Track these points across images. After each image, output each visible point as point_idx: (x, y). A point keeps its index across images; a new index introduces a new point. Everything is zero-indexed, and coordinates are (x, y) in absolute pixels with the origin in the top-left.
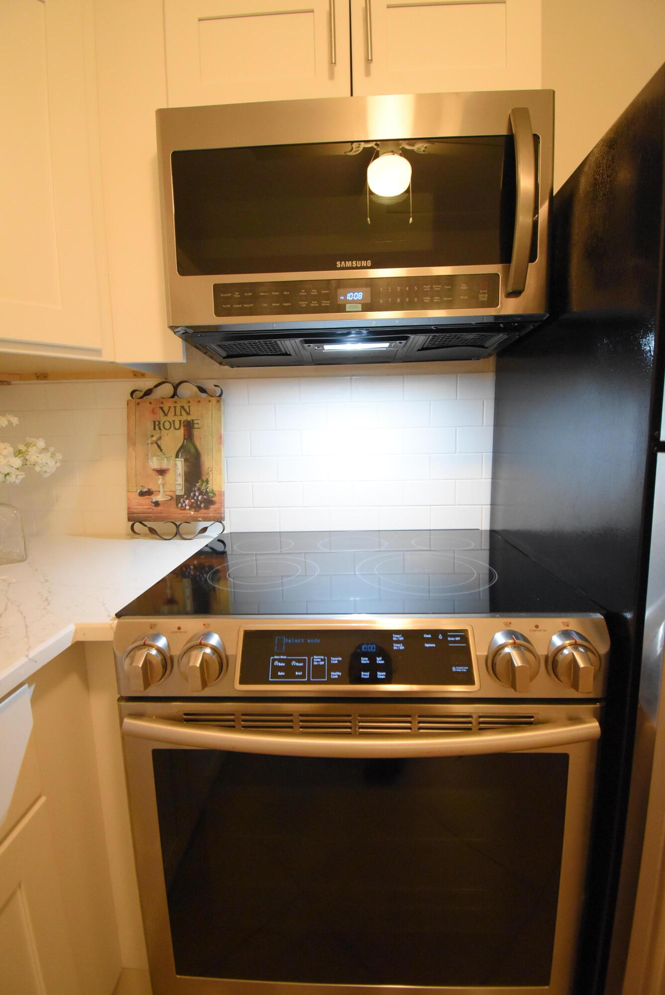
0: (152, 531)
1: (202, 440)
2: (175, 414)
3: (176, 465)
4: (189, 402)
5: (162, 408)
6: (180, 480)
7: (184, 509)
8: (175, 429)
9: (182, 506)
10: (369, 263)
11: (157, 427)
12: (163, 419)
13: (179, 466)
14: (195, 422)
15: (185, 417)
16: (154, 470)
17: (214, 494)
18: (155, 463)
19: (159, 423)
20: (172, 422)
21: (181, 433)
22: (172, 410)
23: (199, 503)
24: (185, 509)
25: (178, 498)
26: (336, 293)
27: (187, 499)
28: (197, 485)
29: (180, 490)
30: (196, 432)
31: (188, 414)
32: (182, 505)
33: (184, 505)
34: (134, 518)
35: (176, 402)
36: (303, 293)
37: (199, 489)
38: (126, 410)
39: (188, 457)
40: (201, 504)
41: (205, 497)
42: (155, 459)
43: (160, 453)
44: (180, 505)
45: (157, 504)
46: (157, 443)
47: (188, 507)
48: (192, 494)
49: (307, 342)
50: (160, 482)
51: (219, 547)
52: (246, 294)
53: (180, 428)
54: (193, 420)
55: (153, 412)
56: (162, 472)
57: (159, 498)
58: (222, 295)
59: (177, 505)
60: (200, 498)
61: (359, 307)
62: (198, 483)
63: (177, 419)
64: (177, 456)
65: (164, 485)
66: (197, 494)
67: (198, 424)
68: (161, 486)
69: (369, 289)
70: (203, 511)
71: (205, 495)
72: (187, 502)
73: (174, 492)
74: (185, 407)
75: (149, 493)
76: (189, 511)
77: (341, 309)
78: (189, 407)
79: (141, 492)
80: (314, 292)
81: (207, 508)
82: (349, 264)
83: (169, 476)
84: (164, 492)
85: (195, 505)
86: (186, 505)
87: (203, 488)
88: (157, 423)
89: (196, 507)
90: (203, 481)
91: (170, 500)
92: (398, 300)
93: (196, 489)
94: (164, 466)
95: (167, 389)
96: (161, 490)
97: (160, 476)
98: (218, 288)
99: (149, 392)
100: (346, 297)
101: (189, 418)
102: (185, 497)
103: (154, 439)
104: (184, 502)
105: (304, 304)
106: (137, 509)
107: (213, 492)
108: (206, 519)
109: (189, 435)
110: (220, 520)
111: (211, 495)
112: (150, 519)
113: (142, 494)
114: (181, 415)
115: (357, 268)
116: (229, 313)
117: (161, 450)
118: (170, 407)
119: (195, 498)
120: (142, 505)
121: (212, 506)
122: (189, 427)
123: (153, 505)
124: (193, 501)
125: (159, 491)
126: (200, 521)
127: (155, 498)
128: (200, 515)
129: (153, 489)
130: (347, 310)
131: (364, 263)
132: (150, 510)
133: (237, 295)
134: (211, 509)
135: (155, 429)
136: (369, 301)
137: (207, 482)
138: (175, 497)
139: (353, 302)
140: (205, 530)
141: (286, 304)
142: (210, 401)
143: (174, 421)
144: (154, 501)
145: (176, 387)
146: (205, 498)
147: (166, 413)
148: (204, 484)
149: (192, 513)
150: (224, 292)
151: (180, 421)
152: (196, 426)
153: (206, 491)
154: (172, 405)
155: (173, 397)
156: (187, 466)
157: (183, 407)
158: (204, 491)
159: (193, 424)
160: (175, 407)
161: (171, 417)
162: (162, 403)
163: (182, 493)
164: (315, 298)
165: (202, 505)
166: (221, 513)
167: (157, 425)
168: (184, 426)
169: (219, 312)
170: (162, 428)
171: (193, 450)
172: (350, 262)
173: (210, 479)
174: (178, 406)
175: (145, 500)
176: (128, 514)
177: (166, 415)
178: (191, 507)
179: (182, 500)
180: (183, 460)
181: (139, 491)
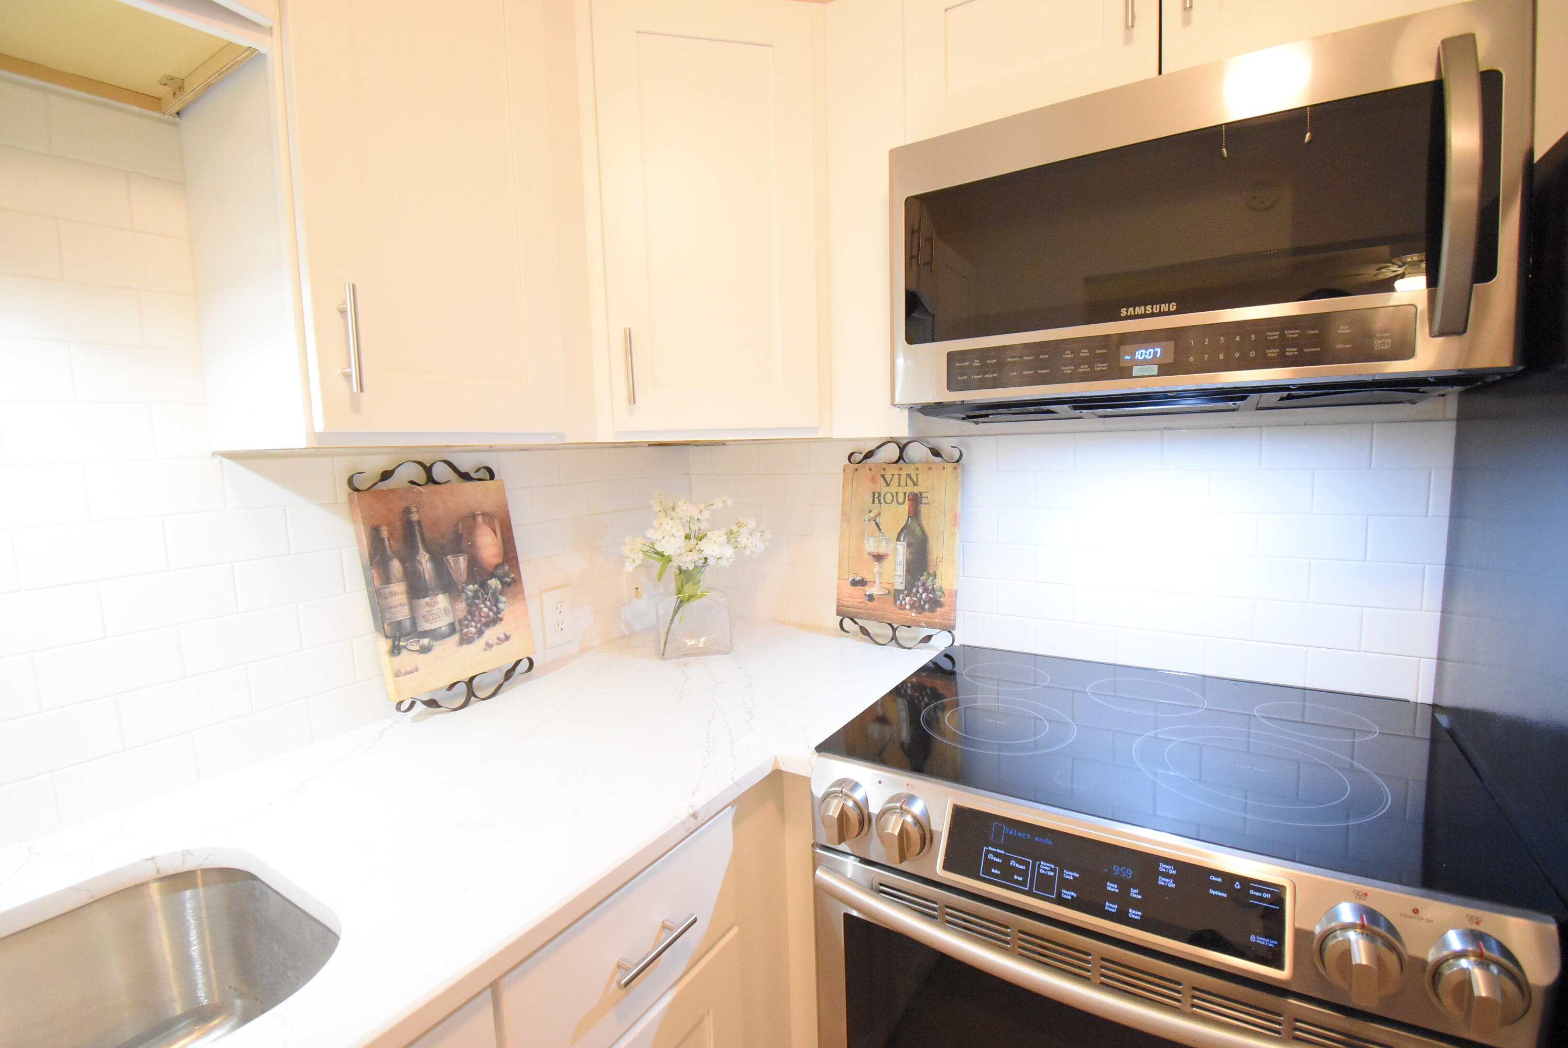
0: (864, 631)
1: (931, 519)
2: (899, 485)
3: (896, 550)
4: (917, 469)
5: (883, 476)
6: (901, 570)
7: (902, 608)
8: (898, 503)
9: (901, 605)
10: (1173, 307)
11: (876, 500)
12: (884, 490)
13: (900, 553)
14: (924, 495)
15: (910, 489)
16: (869, 554)
17: (943, 592)
18: (871, 546)
19: (880, 495)
20: (895, 495)
21: (905, 509)
22: (896, 478)
23: (922, 603)
24: (904, 609)
25: (897, 592)
26: (1119, 352)
27: (907, 595)
28: (922, 578)
29: (900, 584)
30: (923, 509)
31: (915, 484)
32: (901, 602)
33: (903, 603)
34: (843, 613)
35: (901, 469)
36: (1068, 355)
37: (923, 584)
38: (842, 476)
39: (912, 541)
40: (925, 604)
41: (931, 595)
42: (872, 540)
43: (878, 533)
44: (898, 603)
45: (871, 598)
46: (875, 521)
47: (908, 607)
48: (914, 590)
49: (1075, 408)
50: (876, 570)
51: (947, 665)
52: (988, 362)
53: (903, 503)
54: (921, 493)
55: (873, 480)
56: (879, 558)
57: (874, 590)
58: (958, 365)
59: (895, 603)
60: (924, 596)
61: (1154, 369)
62: (922, 575)
63: (901, 491)
64: (898, 539)
65: (880, 574)
66: (921, 590)
67: (927, 497)
68: (877, 576)
69: (1172, 343)
70: (927, 614)
71: (930, 593)
72: (907, 599)
73: (893, 584)
74: (912, 475)
75: (862, 583)
76: (909, 612)
77: (1125, 373)
78: (917, 475)
79: (853, 580)
80: (1085, 353)
81: (932, 610)
82: (1140, 310)
83: (887, 563)
84: (880, 583)
85: (917, 605)
86: (906, 603)
87: (929, 583)
88: (877, 495)
89: (918, 607)
90: (929, 575)
91: (886, 594)
92: (1221, 356)
93: (920, 584)
94: (882, 551)
95: (892, 452)
96: (877, 580)
97: (876, 563)
98: (952, 357)
99: (869, 455)
100: (1133, 355)
101: (916, 490)
102: (906, 592)
103: (872, 514)
104: (904, 599)
105: (1068, 370)
106: (848, 601)
107: (941, 590)
108: (930, 625)
109: (915, 513)
110: (950, 629)
111: (939, 593)
112: (862, 616)
113: (854, 583)
114: (906, 485)
115: (1152, 315)
116: (966, 387)
117: (880, 530)
118: (893, 475)
119: (918, 595)
120: (855, 596)
121: (939, 609)
122: (915, 501)
123: (867, 598)
124: (915, 599)
125: (875, 582)
126: (922, 627)
127: (870, 590)
128: (922, 619)
129: (868, 578)
130: (1134, 375)
131: (1165, 307)
132: (863, 605)
133: (977, 363)
134: (938, 613)
135: (873, 502)
136: (1170, 359)
137: (935, 575)
138: (893, 591)
139: (1145, 362)
140: (928, 638)
141: (1043, 372)
142: (944, 468)
143: (897, 493)
144: (868, 593)
145: (902, 449)
146: (930, 597)
147: (889, 482)
148: (931, 579)
149: (913, 615)
150: (961, 361)
151: (905, 494)
152: (924, 500)
153: (933, 587)
154: (896, 472)
155: (897, 462)
156: (910, 552)
157: (909, 475)
158: (930, 587)
159: (921, 497)
160: (900, 475)
161: (893, 488)
162: (884, 469)
163: (902, 587)
164: (1085, 361)
165: (927, 606)
166: (950, 620)
167: (876, 497)
168: (909, 500)
169: (951, 386)
170: (882, 501)
171: (918, 532)
172: (1143, 308)
173: (939, 572)
174: (903, 473)
175: (858, 591)
176: (837, 606)
177: (888, 485)
178: (912, 606)
179: (901, 597)
180: (905, 544)
181: (851, 579)
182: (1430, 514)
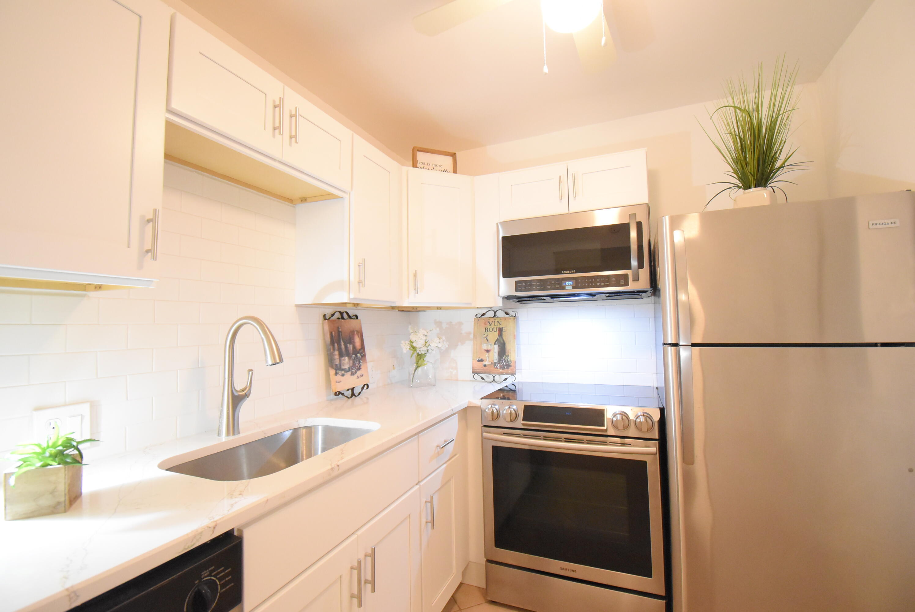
0: (482, 378)
1: (506, 337)
2: (495, 325)
3: (494, 348)
4: (501, 319)
5: (489, 322)
6: (496, 355)
7: (497, 368)
8: (494, 331)
9: (496, 367)
10: (574, 271)
11: (486, 331)
12: (489, 327)
13: (495, 349)
14: (503, 328)
15: (499, 326)
16: (484, 350)
17: (511, 362)
18: (485, 347)
19: (488, 329)
20: (493, 329)
21: (497, 333)
22: (493, 322)
23: (504, 366)
24: (498, 369)
25: (495, 363)
26: (562, 282)
27: (499, 364)
28: (504, 357)
29: (496, 360)
30: (503, 333)
31: (500, 324)
32: (496, 366)
33: (497, 367)
34: (475, 372)
35: (495, 319)
36: (549, 283)
37: (504, 359)
38: (473, 322)
39: (500, 344)
40: (505, 366)
41: (507, 363)
42: (485, 345)
43: (487, 342)
44: (495, 367)
45: (485, 366)
46: (486, 338)
47: (499, 368)
48: (501, 362)
49: (552, 298)
50: (487, 356)
51: (513, 388)
52: (527, 284)
53: (496, 331)
54: (502, 327)
55: (485, 324)
56: (488, 351)
57: (486, 363)
58: (518, 284)
59: (494, 367)
60: (505, 363)
61: (571, 287)
62: (504, 356)
63: (495, 327)
64: (495, 344)
65: (488, 357)
66: (503, 362)
67: (504, 329)
68: (487, 358)
69: (575, 281)
70: (506, 370)
71: (507, 362)
72: (499, 365)
73: (493, 360)
74: (499, 322)
75: (482, 360)
76: (499, 370)
77: (564, 288)
78: (501, 321)
79: (478, 360)
80: (553, 282)
81: (508, 368)
82: (566, 272)
83: (491, 353)
84: (489, 360)
85: (502, 367)
86: (498, 367)
87: (506, 359)
88: (486, 329)
89: (502, 368)
90: (506, 356)
91: (491, 364)
92: (587, 285)
93: (503, 359)
94: (489, 349)
95: (491, 314)
96: (487, 359)
97: (487, 353)
98: (517, 282)
99: (483, 315)
100: (565, 283)
101: (501, 327)
102: (498, 363)
103: (485, 336)
104: (497, 365)
105: (549, 287)
106: (477, 368)
107: (510, 361)
108: (507, 374)
109: (500, 334)
110: (513, 374)
111: (510, 362)
112: (482, 373)
113: (479, 361)
114: (497, 325)
115: (570, 273)
116: (521, 291)
117: (488, 341)
119: (503, 363)
120: (480, 366)
121: (510, 368)
122: (501, 330)
123: (484, 366)
124: (501, 365)
125: (486, 360)
126: (504, 374)
127: (484, 363)
128: (504, 372)
129: (484, 359)
130: (566, 289)
131: (572, 271)
132: (482, 368)
133: (524, 284)
134: (510, 369)
135: (485, 331)
136: (575, 285)
137: (508, 356)
138: (493, 363)
139: (569, 285)
140: (506, 379)
141: (542, 287)
142: (510, 319)
143: (494, 328)
144: (484, 364)
145: (495, 313)
146: (507, 364)
147: (491, 324)
148: (507, 357)
149: (501, 370)
150: (519, 283)
151: (497, 328)
152: (504, 330)
153: (508, 360)
154: (493, 321)
155: (494, 317)
156: (499, 349)
157: (498, 322)
158: (507, 360)
159: (503, 329)
160: (495, 322)
161: (492, 326)
162: (489, 320)
163: (497, 361)
164: (553, 284)
165: (506, 367)
166: (514, 371)
167: (486, 330)
168: (498, 330)
169: (517, 291)
170: (489, 331)
171: (502, 341)
172: (567, 271)
173: (509, 355)
174: (496, 321)
175: (480, 364)
176: (472, 370)
177: (490, 325)
178: (501, 368)
179: (496, 364)
180: (497, 346)
181: (477, 360)
182: (651, 330)
